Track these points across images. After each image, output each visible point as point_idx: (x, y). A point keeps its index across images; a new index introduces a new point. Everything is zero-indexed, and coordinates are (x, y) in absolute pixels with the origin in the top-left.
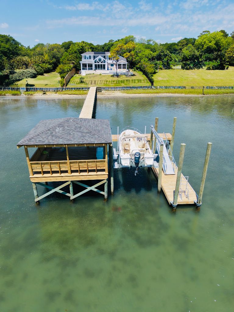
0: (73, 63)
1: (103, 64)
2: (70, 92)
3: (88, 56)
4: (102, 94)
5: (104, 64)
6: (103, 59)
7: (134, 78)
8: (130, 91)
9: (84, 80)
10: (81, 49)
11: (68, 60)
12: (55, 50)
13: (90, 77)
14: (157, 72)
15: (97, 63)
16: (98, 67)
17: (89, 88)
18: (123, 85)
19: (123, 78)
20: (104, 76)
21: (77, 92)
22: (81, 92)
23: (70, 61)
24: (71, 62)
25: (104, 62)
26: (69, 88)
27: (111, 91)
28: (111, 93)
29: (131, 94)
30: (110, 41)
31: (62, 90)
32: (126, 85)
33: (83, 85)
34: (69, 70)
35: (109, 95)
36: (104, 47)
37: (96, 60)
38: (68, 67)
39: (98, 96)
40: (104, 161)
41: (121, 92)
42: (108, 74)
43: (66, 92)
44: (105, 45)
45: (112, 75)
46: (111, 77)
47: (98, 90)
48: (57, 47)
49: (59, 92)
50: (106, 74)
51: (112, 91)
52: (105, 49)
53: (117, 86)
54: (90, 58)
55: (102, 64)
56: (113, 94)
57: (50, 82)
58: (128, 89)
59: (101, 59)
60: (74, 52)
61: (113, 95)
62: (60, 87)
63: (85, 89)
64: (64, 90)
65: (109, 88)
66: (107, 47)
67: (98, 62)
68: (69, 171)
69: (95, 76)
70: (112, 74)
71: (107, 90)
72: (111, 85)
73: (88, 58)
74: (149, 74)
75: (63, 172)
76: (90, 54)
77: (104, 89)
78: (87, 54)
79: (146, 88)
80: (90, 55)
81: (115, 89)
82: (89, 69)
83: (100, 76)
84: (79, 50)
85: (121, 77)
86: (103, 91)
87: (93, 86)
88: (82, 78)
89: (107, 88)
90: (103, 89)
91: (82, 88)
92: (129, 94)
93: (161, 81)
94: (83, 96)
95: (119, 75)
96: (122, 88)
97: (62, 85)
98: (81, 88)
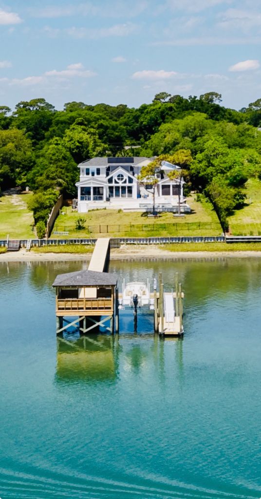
0: (60, 185)
1: (127, 184)
2: (56, 249)
3: (93, 168)
4: (121, 252)
5: (130, 185)
6: (127, 175)
7: (190, 218)
8: (179, 247)
9: (85, 225)
10: (77, 147)
11: (48, 177)
12: (10, 145)
13: (97, 218)
14: (247, 205)
15: (113, 184)
16: (115, 191)
17: (95, 241)
18: (164, 234)
19: (167, 219)
20: (127, 215)
21: (70, 248)
22: (79, 248)
23: (53, 179)
24: (55, 182)
25: (131, 181)
26: (55, 241)
27: (138, 246)
28: (138, 251)
29: (178, 251)
30: (158, 98)
31: (42, 244)
32: (170, 234)
33: (82, 235)
34: (53, 203)
35: (135, 254)
36: (139, 116)
37: (112, 178)
38: (51, 196)
39: (112, 255)
40: (110, 300)
41: (160, 248)
42: (135, 210)
43: (49, 249)
44: (143, 108)
45: (144, 213)
46: (142, 216)
47: (113, 244)
48: (15, 137)
49: (35, 248)
50: (132, 211)
51: (141, 245)
52: (142, 122)
53: (152, 235)
54: (98, 173)
55: (124, 185)
56: (143, 251)
57: (13, 228)
58: (174, 241)
59: (122, 176)
60: (61, 157)
61: (142, 254)
62: (37, 239)
63: (86, 243)
64: (44, 244)
65: (134, 240)
66: (148, 117)
67: (116, 182)
68: (85, 308)
69: (107, 215)
70: (145, 211)
71: (131, 244)
72: (140, 233)
73: (93, 174)
74: (221, 212)
75: (80, 309)
76: (99, 165)
77: (125, 243)
78: (91, 164)
79: (213, 241)
80: (98, 167)
81: (148, 243)
82: (95, 199)
83: (118, 214)
84: (73, 149)
85: (163, 218)
86: (122, 247)
87: (104, 237)
88: (81, 220)
89: (131, 240)
90: (122, 242)
91: (82, 241)
92: (174, 251)
93: (248, 225)
94: (82, 255)
95: (160, 213)
96: (162, 239)
97: (42, 234)
98: (78, 241)
